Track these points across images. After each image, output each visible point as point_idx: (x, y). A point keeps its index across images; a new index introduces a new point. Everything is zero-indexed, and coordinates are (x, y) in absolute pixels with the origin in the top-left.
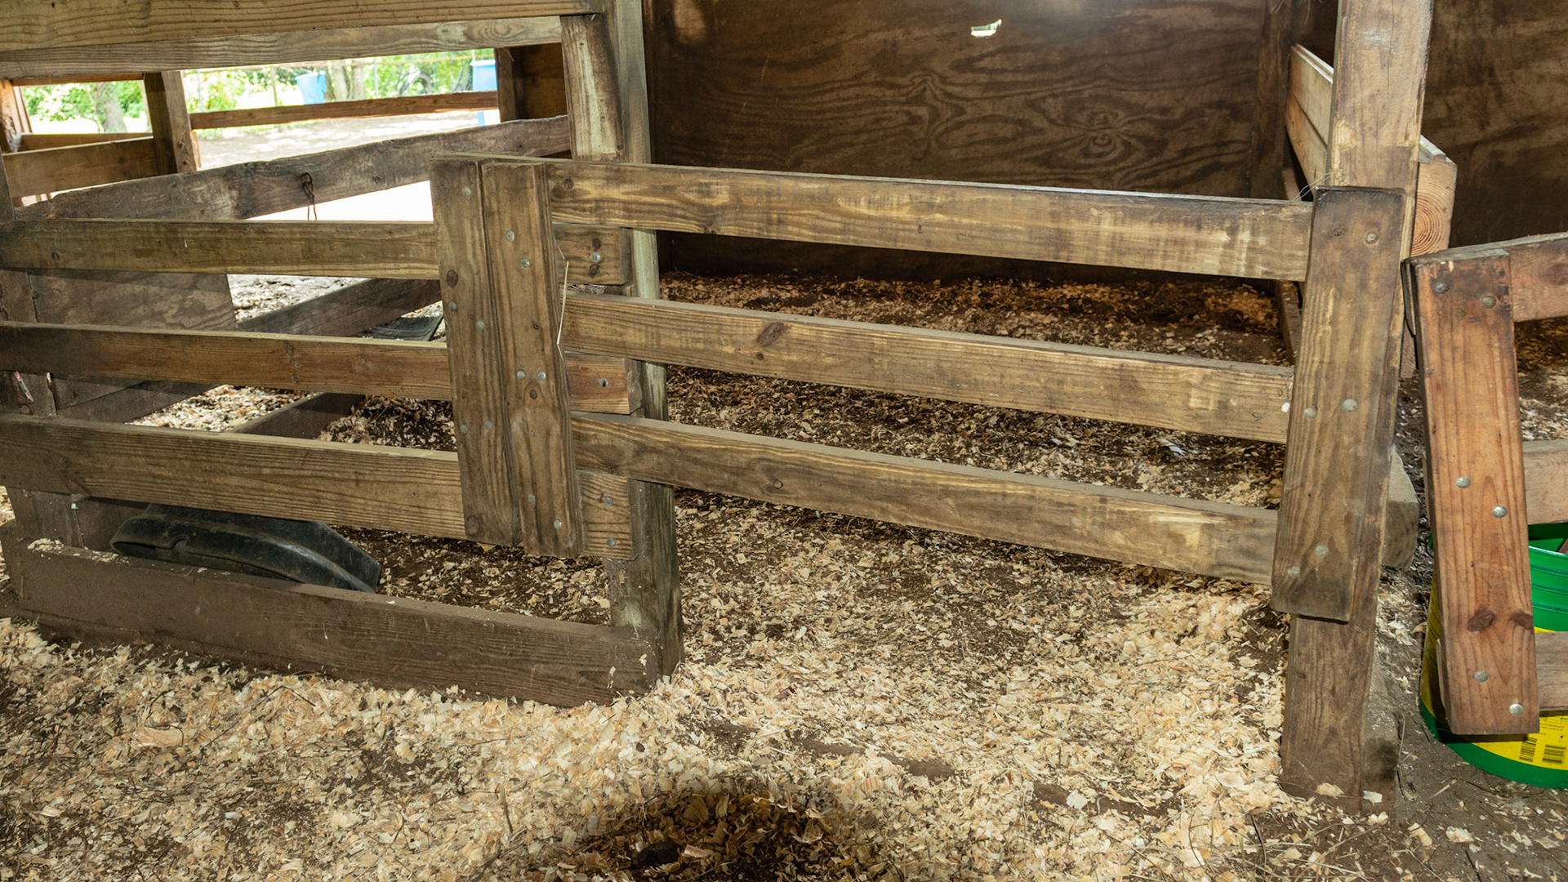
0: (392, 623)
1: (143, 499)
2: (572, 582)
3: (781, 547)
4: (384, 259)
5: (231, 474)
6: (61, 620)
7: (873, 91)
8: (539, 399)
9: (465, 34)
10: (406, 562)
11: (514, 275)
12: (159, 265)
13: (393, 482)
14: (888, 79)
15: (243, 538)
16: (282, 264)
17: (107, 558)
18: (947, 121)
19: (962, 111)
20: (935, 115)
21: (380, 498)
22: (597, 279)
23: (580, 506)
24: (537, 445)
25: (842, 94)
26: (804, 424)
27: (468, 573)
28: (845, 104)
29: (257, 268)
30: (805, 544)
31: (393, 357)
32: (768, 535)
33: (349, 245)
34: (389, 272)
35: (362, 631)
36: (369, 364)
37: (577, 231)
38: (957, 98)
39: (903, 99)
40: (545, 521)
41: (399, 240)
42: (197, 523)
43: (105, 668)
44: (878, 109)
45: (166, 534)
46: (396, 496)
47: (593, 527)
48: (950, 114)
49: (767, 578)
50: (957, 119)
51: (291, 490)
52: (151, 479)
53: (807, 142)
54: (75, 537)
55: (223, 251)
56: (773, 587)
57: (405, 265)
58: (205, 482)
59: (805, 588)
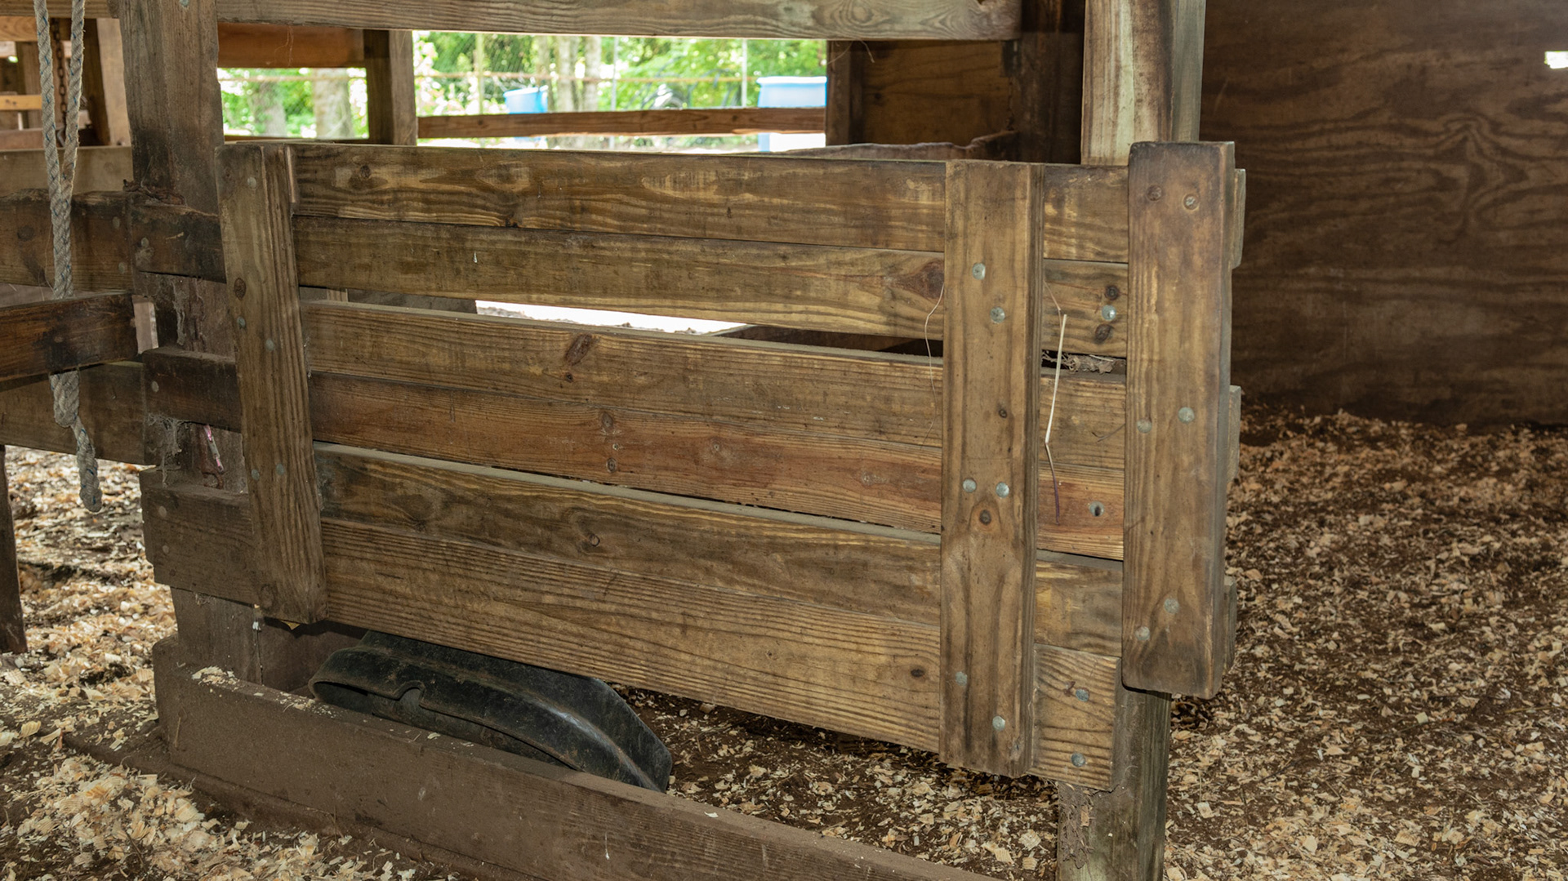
0: (712, 846)
1: (363, 624)
2: (947, 817)
3: (1266, 800)
4: (770, 296)
5: (496, 599)
6: (225, 787)
7: (1384, 138)
8: (995, 525)
9: (814, 16)
10: (693, 759)
11: (978, 331)
12: (434, 286)
13: (740, 634)
14: (1409, 121)
15: (501, 695)
16: (613, 295)
17: (302, 704)
18: (1498, 188)
19: (1521, 176)
20: (1479, 178)
21: (717, 656)
22: (1105, 347)
23: (1034, 698)
24: (981, 595)
25: (1336, 139)
26: (1279, 618)
27: (788, 786)
28: (1339, 154)
29: (575, 298)
30: (1304, 799)
31: (763, 446)
32: (1244, 778)
33: (719, 273)
34: (775, 316)
35: (664, 853)
36: (725, 453)
37: (1082, 272)
38: (1515, 155)
39: (1430, 152)
40: (978, 716)
41: (796, 269)
42: (435, 666)
43: (283, 863)
44: (1389, 165)
45: (392, 677)
46: (741, 655)
47: (1050, 733)
48: (1502, 178)
49: (1248, 844)
50: (1513, 187)
51: (582, 630)
52: (379, 596)
53: (1275, 205)
54: (252, 671)
55: (528, 271)
56: (1260, 859)
57: (801, 307)
58: (457, 607)
59: (1313, 867)
